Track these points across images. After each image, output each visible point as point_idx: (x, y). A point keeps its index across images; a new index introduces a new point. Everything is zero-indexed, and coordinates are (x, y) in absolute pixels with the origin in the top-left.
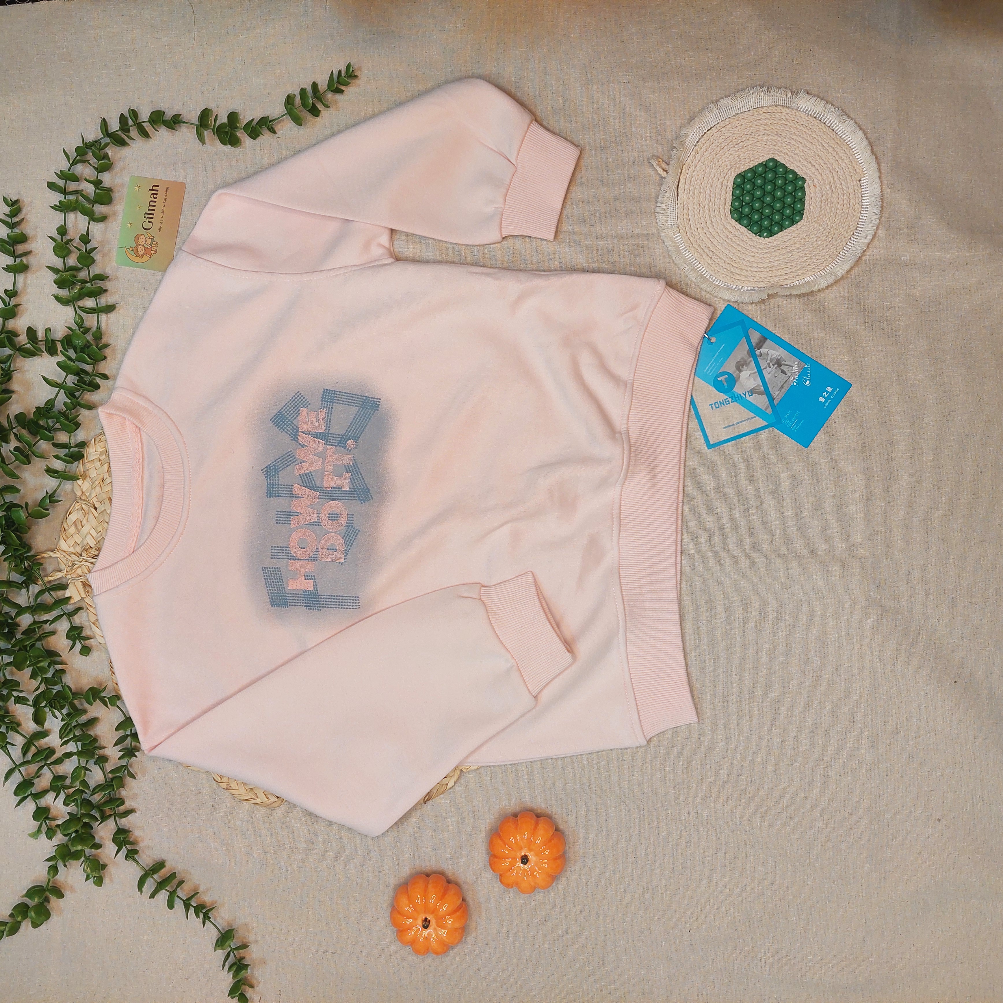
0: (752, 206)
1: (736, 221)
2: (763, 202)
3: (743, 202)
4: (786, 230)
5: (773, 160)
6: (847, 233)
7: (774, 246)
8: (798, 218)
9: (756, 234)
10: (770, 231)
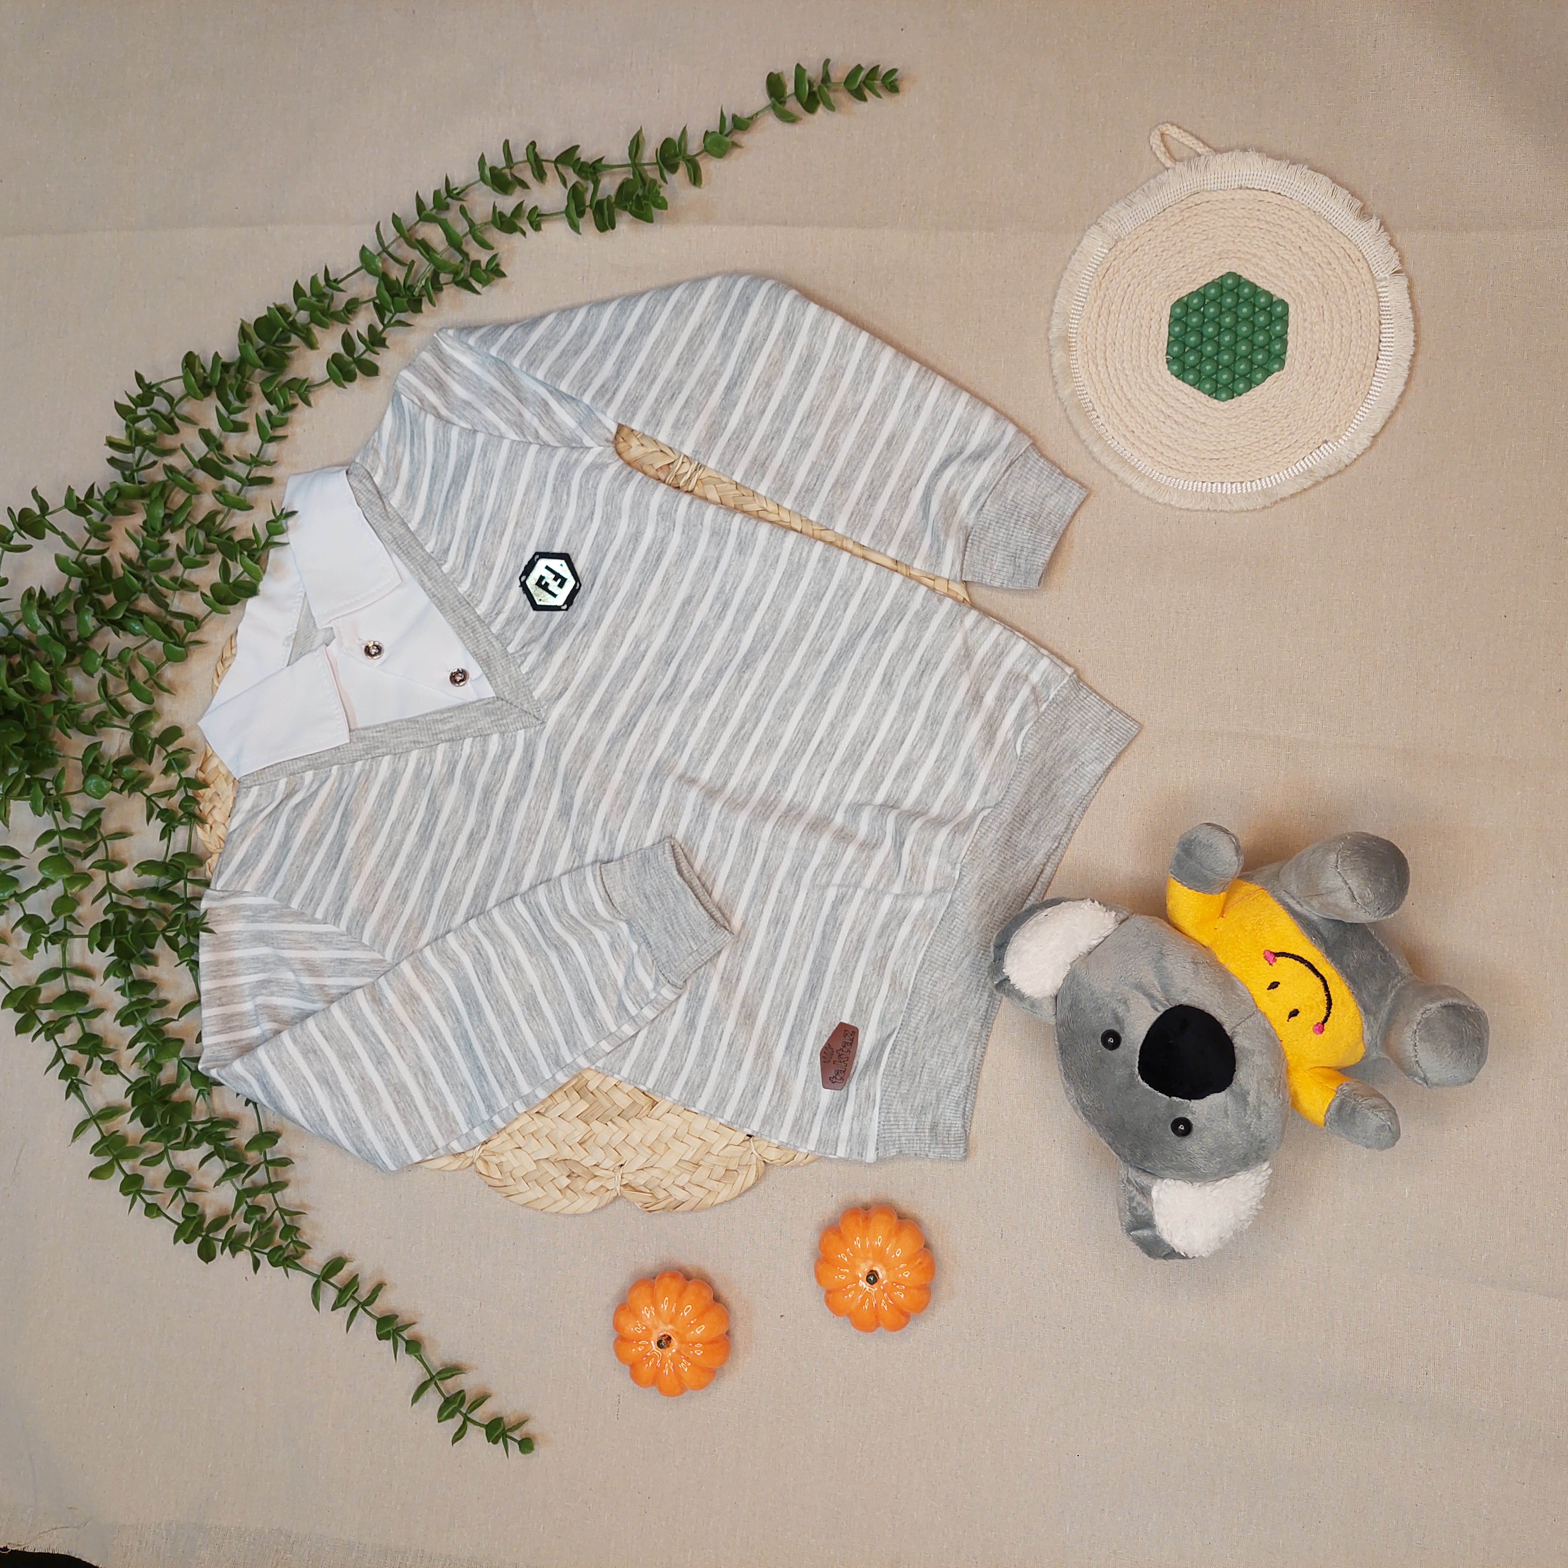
0: (1204, 323)
1: (1171, 316)
2: (1219, 334)
3: (1204, 305)
4: (1196, 391)
5: (1286, 306)
6: (1237, 474)
7: (1164, 390)
8: (1224, 396)
9: (1167, 354)
10: (1184, 370)
